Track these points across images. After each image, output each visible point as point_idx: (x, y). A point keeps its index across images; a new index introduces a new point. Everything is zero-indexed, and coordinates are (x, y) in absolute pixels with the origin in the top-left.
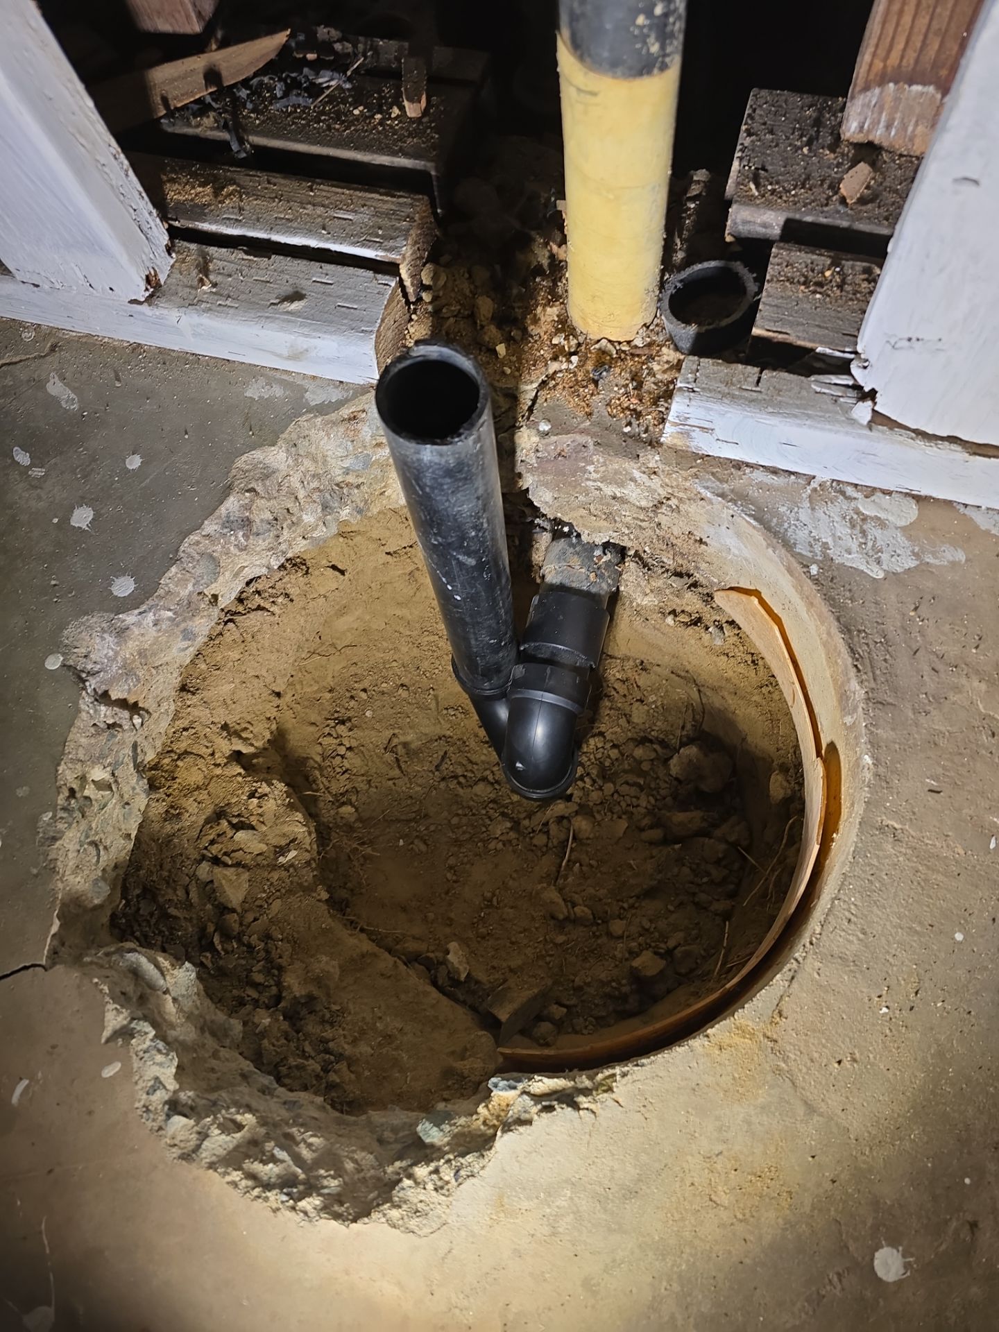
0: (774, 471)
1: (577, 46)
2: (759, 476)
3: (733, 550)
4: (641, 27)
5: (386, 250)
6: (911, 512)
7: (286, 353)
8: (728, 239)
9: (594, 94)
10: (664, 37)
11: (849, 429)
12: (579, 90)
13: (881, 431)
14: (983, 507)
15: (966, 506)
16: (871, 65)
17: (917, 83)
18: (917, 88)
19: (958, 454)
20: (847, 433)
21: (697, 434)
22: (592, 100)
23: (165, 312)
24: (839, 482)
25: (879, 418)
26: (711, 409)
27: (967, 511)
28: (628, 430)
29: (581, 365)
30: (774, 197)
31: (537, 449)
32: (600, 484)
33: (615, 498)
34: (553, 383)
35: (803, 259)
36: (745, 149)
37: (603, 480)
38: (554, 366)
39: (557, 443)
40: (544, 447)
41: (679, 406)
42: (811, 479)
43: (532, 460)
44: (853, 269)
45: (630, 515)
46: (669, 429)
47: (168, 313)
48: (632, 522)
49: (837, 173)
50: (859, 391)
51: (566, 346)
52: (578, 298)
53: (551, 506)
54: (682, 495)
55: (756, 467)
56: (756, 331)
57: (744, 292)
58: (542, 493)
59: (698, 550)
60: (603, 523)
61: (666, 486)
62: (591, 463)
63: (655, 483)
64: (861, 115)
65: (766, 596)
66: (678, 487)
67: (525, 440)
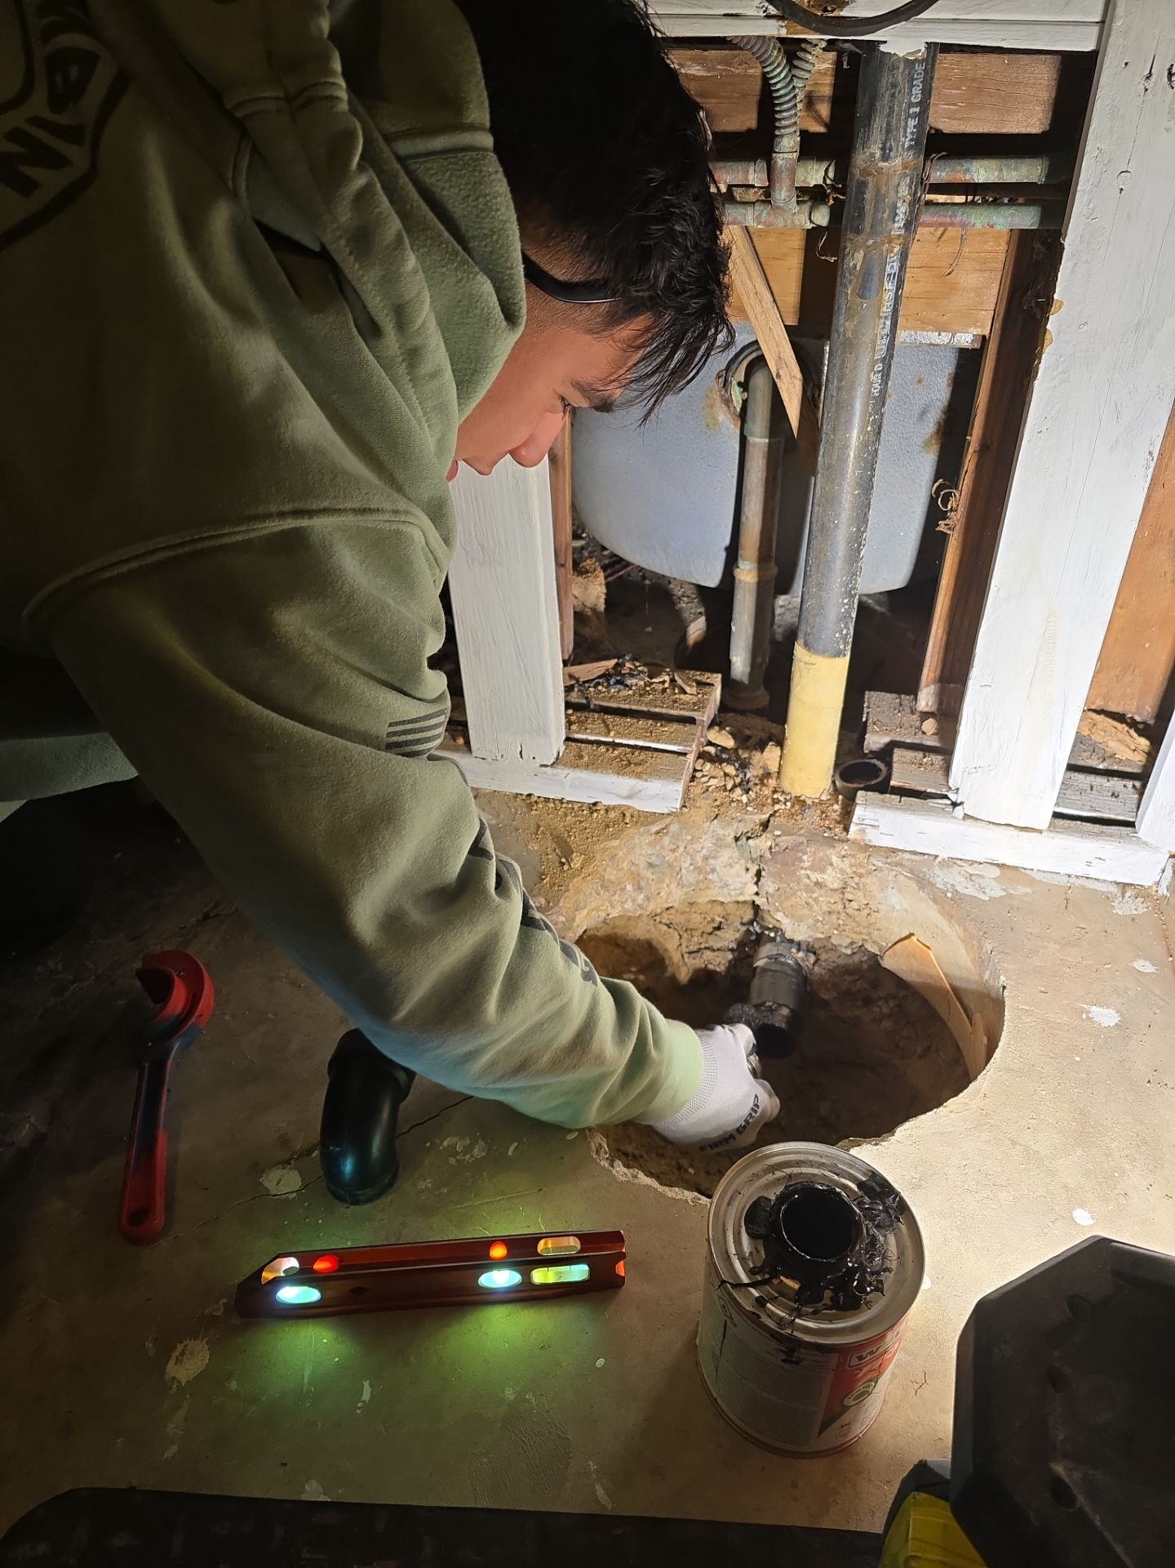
0: (914, 853)
1: (806, 645)
2: (907, 856)
3: (898, 907)
4: (837, 638)
5: (684, 746)
6: (997, 872)
7: (625, 794)
8: (866, 751)
9: (814, 664)
10: (845, 643)
11: (954, 821)
12: (806, 663)
13: (969, 822)
14: (1035, 870)
15: (1025, 869)
16: (928, 675)
17: (952, 683)
18: (952, 685)
19: (1017, 832)
20: (953, 823)
21: (869, 830)
22: (814, 667)
23: (561, 771)
24: (952, 858)
25: (966, 817)
26: (877, 813)
27: (1027, 871)
28: (826, 835)
29: (792, 806)
30: (888, 732)
31: (771, 848)
32: (808, 872)
33: (817, 883)
34: (777, 814)
35: (910, 755)
36: (868, 713)
37: (811, 868)
38: (777, 807)
39: (785, 841)
40: (777, 845)
41: (859, 812)
42: (937, 856)
43: (768, 855)
44: (937, 759)
45: (825, 900)
46: (853, 828)
47: (561, 772)
48: (825, 908)
49: (918, 723)
50: (955, 804)
51: (782, 798)
52: (789, 772)
53: (773, 896)
54: (862, 871)
55: (904, 851)
56: (892, 783)
57: (881, 770)
58: (769, 885)
59: (872, 920)
60: (806, 911)
61: (851, 866)
62: (806, 853)
63: (845, 865)
64: (926, 698)
65: (919, 934)
66: (860, 865)
67: (763, 843)
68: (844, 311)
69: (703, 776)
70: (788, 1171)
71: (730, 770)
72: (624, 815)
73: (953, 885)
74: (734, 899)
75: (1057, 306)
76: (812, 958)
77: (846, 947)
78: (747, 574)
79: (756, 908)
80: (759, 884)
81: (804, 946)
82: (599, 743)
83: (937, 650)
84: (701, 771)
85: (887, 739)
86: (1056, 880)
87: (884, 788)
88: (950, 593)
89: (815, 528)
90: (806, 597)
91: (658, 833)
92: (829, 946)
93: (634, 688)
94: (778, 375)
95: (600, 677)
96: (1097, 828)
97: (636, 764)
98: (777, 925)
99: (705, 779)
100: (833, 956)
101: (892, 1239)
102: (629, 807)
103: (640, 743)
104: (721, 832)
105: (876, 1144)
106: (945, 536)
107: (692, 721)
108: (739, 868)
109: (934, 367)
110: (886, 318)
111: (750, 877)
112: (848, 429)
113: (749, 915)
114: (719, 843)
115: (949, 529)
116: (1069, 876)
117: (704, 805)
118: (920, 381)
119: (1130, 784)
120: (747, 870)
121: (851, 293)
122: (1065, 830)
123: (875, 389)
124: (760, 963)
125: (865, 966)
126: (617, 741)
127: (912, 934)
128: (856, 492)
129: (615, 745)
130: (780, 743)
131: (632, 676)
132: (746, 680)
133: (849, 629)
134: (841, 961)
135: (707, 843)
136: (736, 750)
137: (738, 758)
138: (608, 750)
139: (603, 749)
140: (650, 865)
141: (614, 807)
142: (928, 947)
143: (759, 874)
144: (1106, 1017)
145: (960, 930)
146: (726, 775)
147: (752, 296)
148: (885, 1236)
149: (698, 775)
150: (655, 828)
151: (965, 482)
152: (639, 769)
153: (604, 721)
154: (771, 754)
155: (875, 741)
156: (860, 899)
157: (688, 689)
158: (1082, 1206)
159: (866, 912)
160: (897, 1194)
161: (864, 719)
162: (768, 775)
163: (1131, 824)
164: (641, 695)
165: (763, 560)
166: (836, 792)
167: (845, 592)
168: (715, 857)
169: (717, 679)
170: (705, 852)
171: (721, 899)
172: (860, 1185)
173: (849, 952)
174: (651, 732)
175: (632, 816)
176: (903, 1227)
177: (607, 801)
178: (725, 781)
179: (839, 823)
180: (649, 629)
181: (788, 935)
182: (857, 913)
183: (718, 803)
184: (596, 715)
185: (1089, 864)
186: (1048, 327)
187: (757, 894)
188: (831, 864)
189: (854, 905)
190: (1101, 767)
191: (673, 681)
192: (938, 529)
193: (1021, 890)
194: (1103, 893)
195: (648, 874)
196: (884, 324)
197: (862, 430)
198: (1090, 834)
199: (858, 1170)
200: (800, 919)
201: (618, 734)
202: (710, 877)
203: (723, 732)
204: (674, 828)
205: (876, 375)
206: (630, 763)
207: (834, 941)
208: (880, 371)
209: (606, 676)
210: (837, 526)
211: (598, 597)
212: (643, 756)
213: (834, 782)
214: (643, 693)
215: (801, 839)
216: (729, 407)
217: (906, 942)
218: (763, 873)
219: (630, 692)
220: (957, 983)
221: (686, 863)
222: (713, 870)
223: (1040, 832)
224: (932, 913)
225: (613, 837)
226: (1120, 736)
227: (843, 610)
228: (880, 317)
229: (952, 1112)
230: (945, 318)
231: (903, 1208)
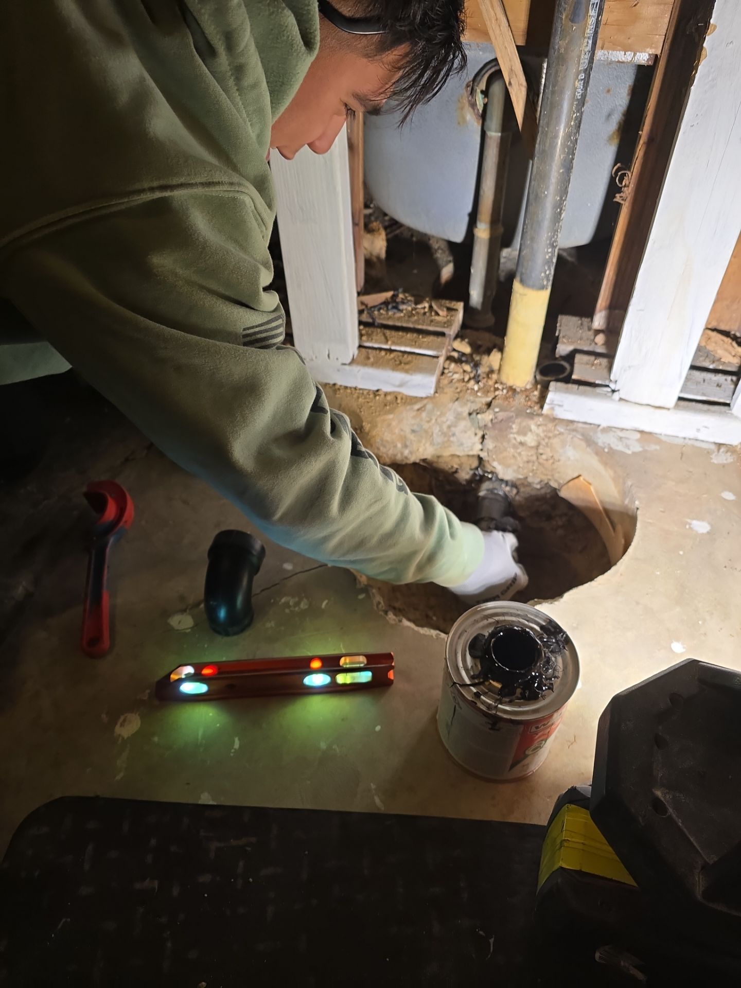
0: (585, 423)
1: (522, 281)
2: (580, 425)
3: (572, 458)
4: (542, 277)
5: (437, 352)
6: (638, 436)
7: (397, 383)
8: (557, 356)
9: (526, 295)
10: (548, 280)
12: (520, 294)
13: (622, 402)
14: (662, 435)
15: (656, 434)
16: (601, 304)
17: (617, 309)
18: (617, 311)
19: (652, 410)
20: (611, 403)
21: (557, 408)
24: (609, 427)
25: (621, 399)
26: (563, 396)
28: (528, 411)
29: (507, 392)
30: (572, 343)
31: (492, 420)
32: (516, 436)
33: (521, 443)
34: (497, 398)
35: (586, 358)
36: (560, 330)
37: (518, 433)
38: (497, 393)
39: (501, 415)
40: (496, 418)
41: (550, 396)
42: (599, 426)
43: (490, 425)
44: (604, 361)
45: (525, 454)
46: (546, 407)
47: (356, 368)
48: (525, 459)
49: (592, 337)
50: (613, 391)
51: (500, 387)
52: (506, 369)
53: (491, 451)
54: (551, 435)
55: (578, 422)
56: (574, 377)
57: (566, 369)
58: (489, 444)
59: (555, 466)
60: (512, 461)
61: (544, 431)
62: (514, 423)
63: (540, 431)
64: (599, 320)
65: (585, 476)
66: (550, 431)
67: (487, 417)
68: (559, 33)
69: (450, 372)
70: (497, 618)
71: (467, 368)
72: (397, 398)
73: (609, 444)
74: (466, 453)
75: (712, 28)
76: (515, 491)
77: (537, 484)
78: (483, 232)
79: (480, 459)
80: (483, 443)
81: (510, 483)
82: (381, 349)
83: (608, 287)
84: (448, 369)
85: (570, 348)
86: (676, 441)
87: (568, 380)
88: (620, 247)
89: (531, 197)
90: (523, 247)
91: (418, 410)
92: (526, 483)
93: (404, 312)
94: (510, 83)
95: (382, 304)
96: (706, 407)
97: (405, 364)
98: (493, 470)
99: (450, 374)
100: (528, 490)
101: (560, 659)
102: (399, 393)
103: (408, 349)
104: (460, 410)
105: (551, 603)
106: (619, 205)
107: (443, 334)
108: (470, 433)
109: (619, 80)
110: (589, 38)
111: (478, 439)
112: (558, 123)
113: (475, 463)
114: (458, 417)
115: (623, 200)
116: (685, 438)
117: (449, 392)
118: (608, 91)
119: (729, 378)
120: (476, 434)
121: (565, 18)
122: (685, 408)
123: (578, 93)
124: (482, 494)
125: (548, 496)
126: (393, 348)
127: (579, 476)
128: (561, 171)
129: (391, 351)
130: (501, 349)
131: (403, 303)
132: (479, 307)
133: (550, 270)
134: (534, 493)
135: (450, 417)
136: (471, 355)
137: (473, 360)
138: (386, 354)
139: (383, 353)
140: (413, 431)
141: (390, 393)
142: (590, 484)
143: (483, 437)
144: (701, 527)
145: (611, 473)
146: (464, 371)
147: (493, 22)
148: (556, 658)
149: (446, 371)
150: (417, 407)
151: (636, 166)
152: (407, 367)
153: (384, 334)
154: (495, 357)
155: (563, 349)
156: (548, 453)
157: (441, 313)
158: (678, 640)
159: (551, 461)
160: (564, 633)
161: (557, 334)
162: (492, 371)
163: (728, 405)
164: (409, 317)
165: (494, 223)
166: (536, 382)
167: (550, 244)
168: (455, 426)
169: (460, 306)
170: (449, 423)
171: (458, 453)
172: (542, 627)
173: (538, 487)
174: (415, 342)
175: (402, 399)
176: (567, 653)
177: (386, 388)
178: (464, 375)
179: (537, 403)
180: (415, 271)
181: (500, 476)
182: (545, 462)
183: (458, 390)
184: (379, 330)
185: (698, 430)
186: (705, 45)
187: (482, 450)
188: (531, 430)
189: (544, 457)
190: (711, 367)
191: (431, 307)
192: (615, 200)
193: (654, 447)
194: (705, 449)
195: (412, 437)
196: (588, 43)
197: (568, 125)
198: (701, 411)
199: (541, 618)
200: (508, 466)
201: (394, 343)
202: (452, 439)
203: (463, 342)
204: (429, 407)
205: (580, 82)
206: (401, 363)
207: (530, 480)
208: (582, 79)
209: (386, 303)
210: (546, 196)
211: (381, 249)
212: (410, 358)
213: (535, 377)
214: (410, 315)
215: (512, 414)
216: (474, 109)
217: (576, 480)
218: (486, 437)
219: (402, 315)
220: (608, 507)
221: (436, 430)
222: (454, 435)
223: (669, 409)
224: (594, 462)
225: (390, 412)
226: (726, 346)
227: (547, 257)
228: (586, 37)
229: (599, 584)
230: (630, 41)
231: (568, 641)
